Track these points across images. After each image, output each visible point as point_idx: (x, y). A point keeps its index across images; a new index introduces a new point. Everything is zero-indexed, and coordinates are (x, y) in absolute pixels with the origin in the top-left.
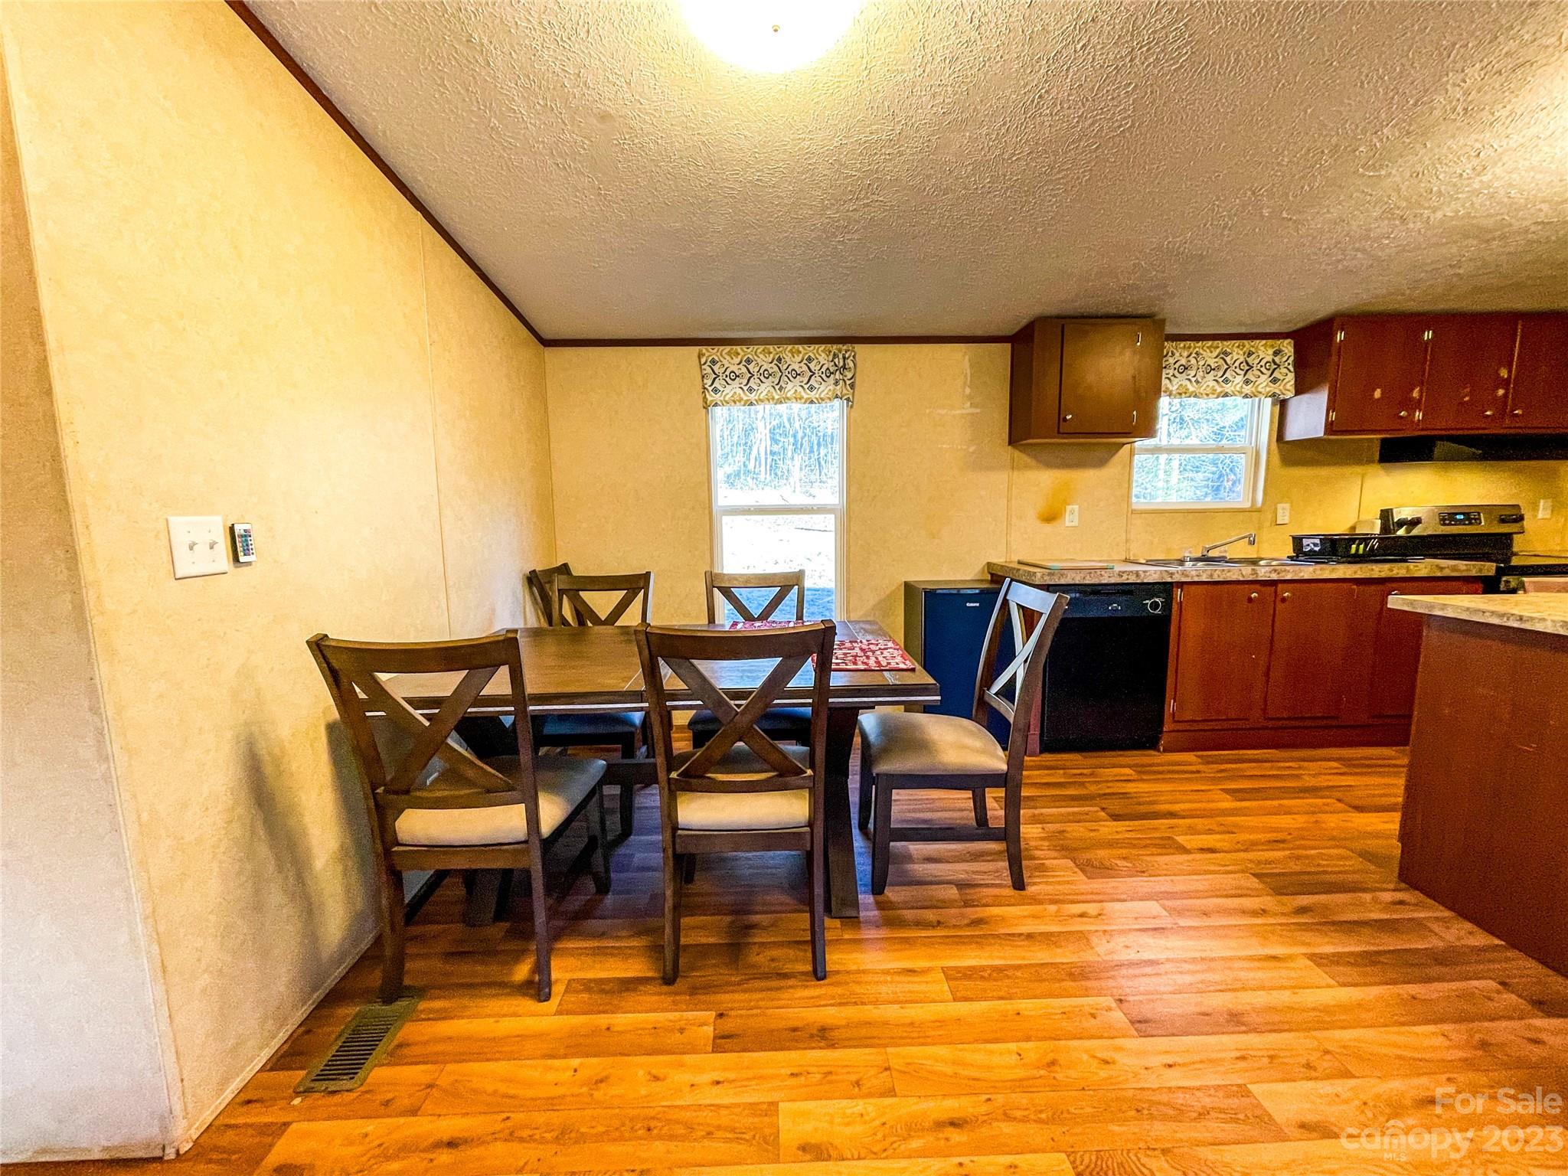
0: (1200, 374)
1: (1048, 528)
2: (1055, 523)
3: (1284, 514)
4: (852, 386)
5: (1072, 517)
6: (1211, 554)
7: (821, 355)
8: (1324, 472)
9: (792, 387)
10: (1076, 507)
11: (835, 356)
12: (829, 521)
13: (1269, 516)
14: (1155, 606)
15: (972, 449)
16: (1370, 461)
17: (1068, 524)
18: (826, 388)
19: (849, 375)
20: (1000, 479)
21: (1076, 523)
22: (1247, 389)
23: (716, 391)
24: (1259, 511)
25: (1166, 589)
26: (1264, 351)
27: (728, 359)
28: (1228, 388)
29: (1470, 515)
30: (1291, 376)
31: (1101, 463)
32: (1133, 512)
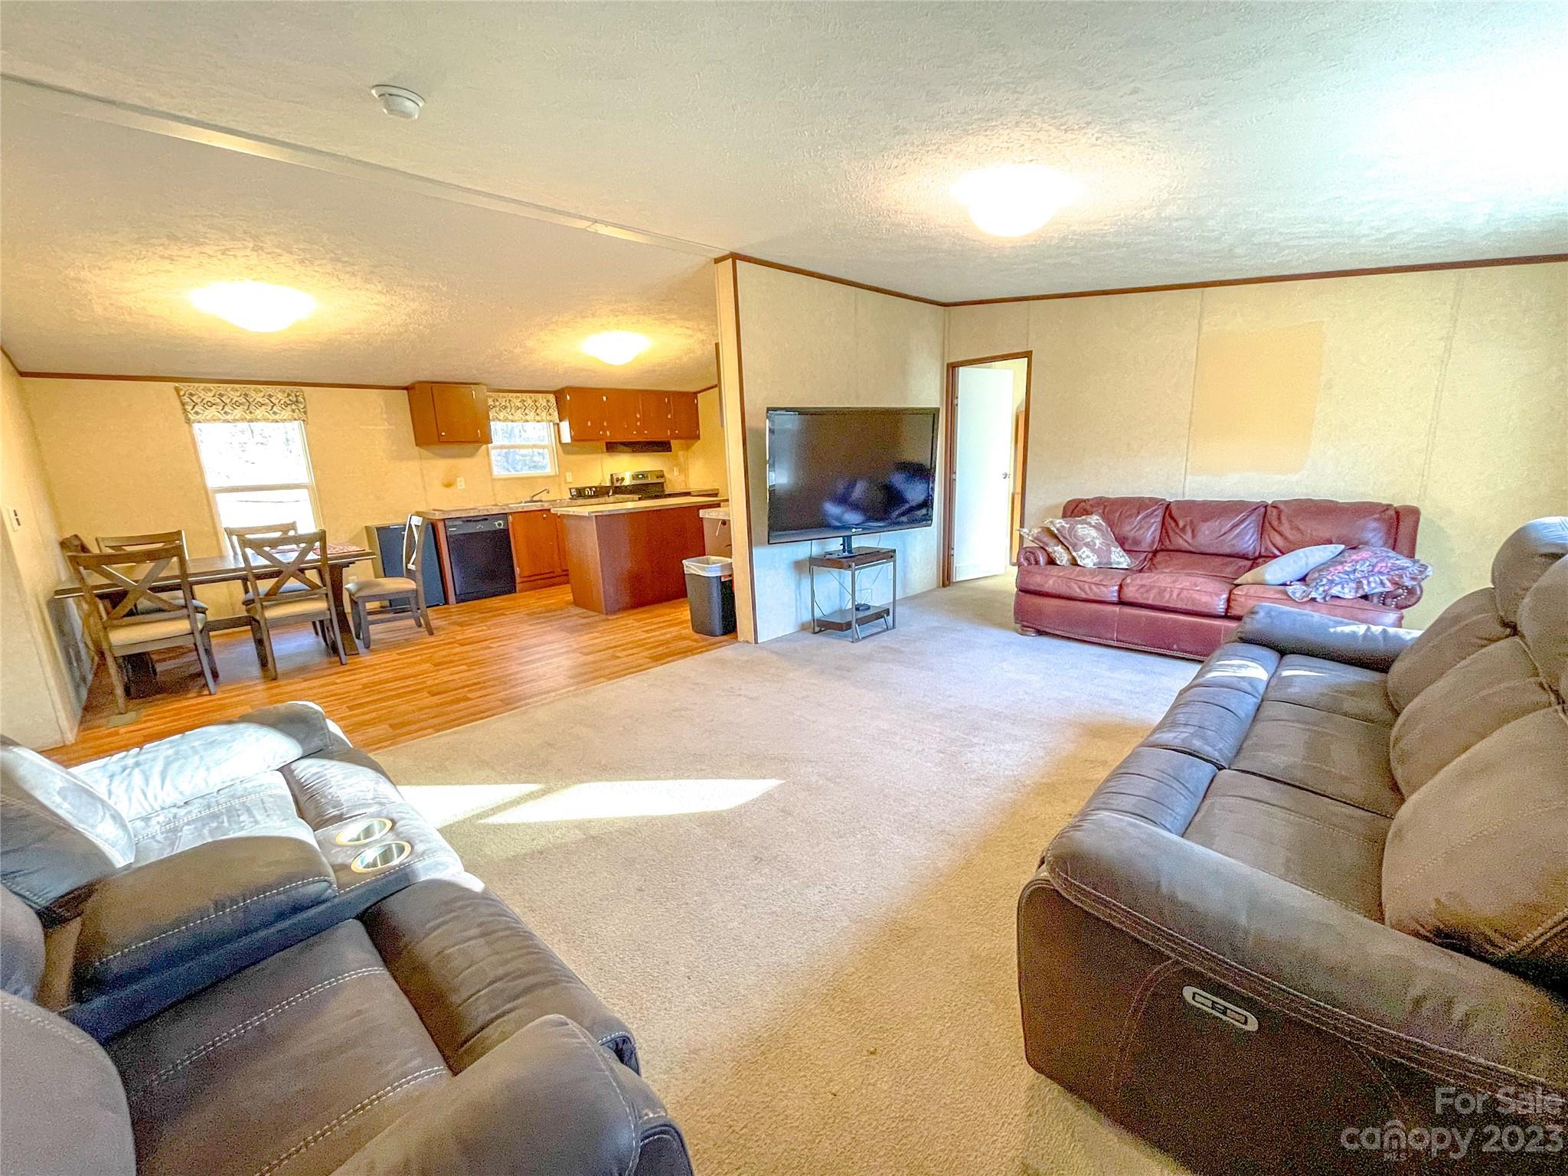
0: (513, 411)
1: (448, 490)
2: (452, 488)
3: (569, 477)
4: (305, 412)
5: (461, 483)
6: (534, 499)
7: (279, 394)
8: (584, 457)
9: (259, 413)
10: (462, 479)
11: (289, 395)
12: (304, 494)
13: (563, 479)
14: (500, 525)
15: (394, 448)
16: (602, 452)
17: (459, 488)
18: (286, 413)
19: (302, 406)
20: (414, 465)
21: (464, 487)
22: (538, 418)
23: (197, 413)
24: (558, 476)
25: (504, 516)
26: (542, 400)
27: (205, 393)
28: (528, 418)
29: (644, 475)
30: (556, 413)
31: (471, 455)
32: (495, 479)
